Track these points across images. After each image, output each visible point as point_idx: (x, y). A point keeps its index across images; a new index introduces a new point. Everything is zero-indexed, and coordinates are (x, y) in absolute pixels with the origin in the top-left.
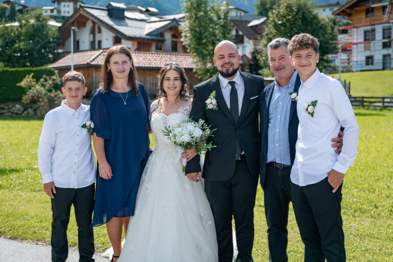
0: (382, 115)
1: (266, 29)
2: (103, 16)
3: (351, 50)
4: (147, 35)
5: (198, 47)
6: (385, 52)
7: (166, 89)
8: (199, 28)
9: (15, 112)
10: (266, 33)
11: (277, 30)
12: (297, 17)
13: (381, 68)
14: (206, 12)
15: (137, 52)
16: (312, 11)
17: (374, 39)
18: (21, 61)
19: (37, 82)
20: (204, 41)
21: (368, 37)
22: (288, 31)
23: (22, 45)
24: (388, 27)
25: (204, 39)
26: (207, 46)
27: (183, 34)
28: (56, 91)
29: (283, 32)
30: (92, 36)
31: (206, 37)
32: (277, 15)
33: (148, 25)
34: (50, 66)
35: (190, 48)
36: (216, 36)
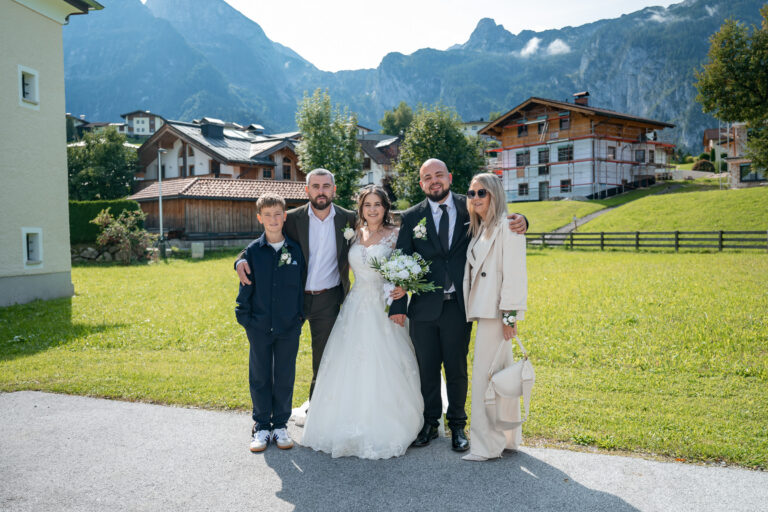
0: (544, 255)
1: (402, 151)
2: (195, 134)
4: (252, 158)
6: (542, 179)
7: (366, 217)
8: (320, 149)
9: (88, 256)
10: (401, 156)
12: (439, 136)
13: (537, 198)
14: (328, 131)
15: (240, 179)
16: (457, 129)
18: (90, 192)
19: (115, 218)
21: (521, 162)
23: (91, 171)
24: (545, 148)
27: (300, 158)
28: (141, 230)
30: (181, 159)
31: (329, 161)
32: (415, 135)
33: (253, 146)
34: (129, 198)
36: (340, 159)
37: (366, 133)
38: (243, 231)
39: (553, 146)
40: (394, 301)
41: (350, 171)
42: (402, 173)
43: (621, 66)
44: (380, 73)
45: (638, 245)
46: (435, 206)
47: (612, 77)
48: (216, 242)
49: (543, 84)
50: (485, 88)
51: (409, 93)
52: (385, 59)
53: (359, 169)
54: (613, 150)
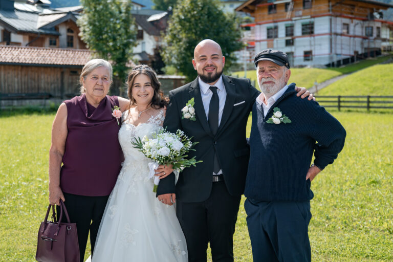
1: (170, 25)
3: (254, 47)
4: (40, 28)
5: (97, 42)
6: (288, 49)
8: (99, 21)
10: (170, 29)
11: (181, 25)
12: (202, 12)
14: (106, 6)
15: (28, 47)
16: (217, 7)
17: (276, 36)
20: (105, 36)
21: (270, 35)
22: (192, 27)
24: (291, 24)
25: (104, 34)
26: (108, 42)
27: (81, 29)
29: (188, 28)
31: (106, 32)
32: (182, 11)
33: (40, 18)
35: (90, 44)
36: (117, 31)
37: (140, 8)
38: (30, 92)
39: (297, 22)
40: (161, 180)
41: (125, 41)
42: (170, 43)
45: (369, 107)
46: (205, 87)
48: (6, 101)
53: (133, 39)
54: (347, 26)
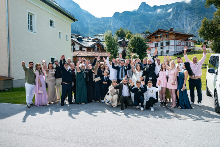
13: (160, 55)
21: (156, 46)
39: (164, 41)
43: (182, 16)
44: (113, 18)
47: (180, 19)
49: (160, 21)
50: (143, 22)
51: (121, 24)
52: (114, 14)
54: (180, 42)
